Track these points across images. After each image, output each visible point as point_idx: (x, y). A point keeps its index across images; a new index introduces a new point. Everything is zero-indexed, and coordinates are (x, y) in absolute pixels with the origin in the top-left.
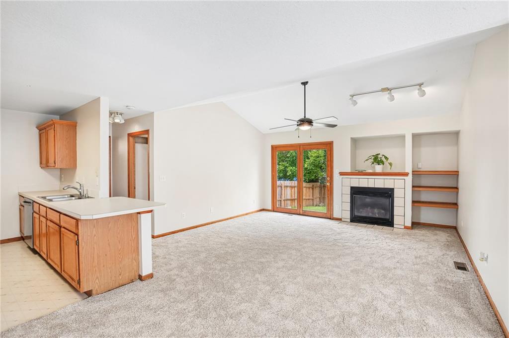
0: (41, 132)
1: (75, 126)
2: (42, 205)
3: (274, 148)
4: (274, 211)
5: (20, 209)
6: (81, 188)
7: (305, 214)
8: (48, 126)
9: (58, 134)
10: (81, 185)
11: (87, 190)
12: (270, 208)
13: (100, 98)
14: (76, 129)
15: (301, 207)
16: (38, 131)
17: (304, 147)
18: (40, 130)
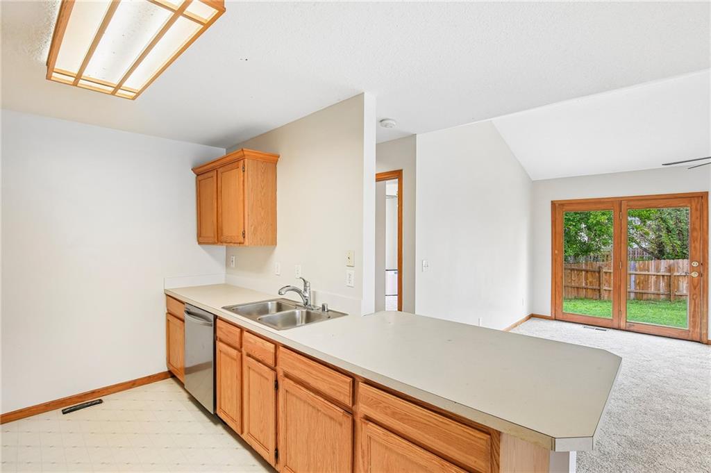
0: (200, 178)
1: (275, 163)
2: (249, 331)
3: (556, 206)
4: (556, 320)
5: (168, 321)
6: (305, 290)
7: (632, 328)
8: (223, 166)
9: (250, 179)
10: (305, 282)
11: (314, 292)
12: (548, 313)
13: (363, 93)
14: (276, 168)
15: (624, 315)
16: (195, 175)
17: (631, 203)
18: (198, 175)
